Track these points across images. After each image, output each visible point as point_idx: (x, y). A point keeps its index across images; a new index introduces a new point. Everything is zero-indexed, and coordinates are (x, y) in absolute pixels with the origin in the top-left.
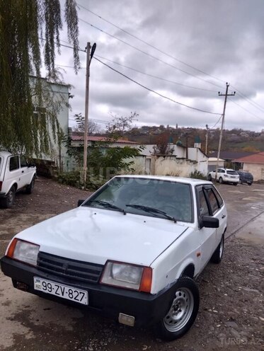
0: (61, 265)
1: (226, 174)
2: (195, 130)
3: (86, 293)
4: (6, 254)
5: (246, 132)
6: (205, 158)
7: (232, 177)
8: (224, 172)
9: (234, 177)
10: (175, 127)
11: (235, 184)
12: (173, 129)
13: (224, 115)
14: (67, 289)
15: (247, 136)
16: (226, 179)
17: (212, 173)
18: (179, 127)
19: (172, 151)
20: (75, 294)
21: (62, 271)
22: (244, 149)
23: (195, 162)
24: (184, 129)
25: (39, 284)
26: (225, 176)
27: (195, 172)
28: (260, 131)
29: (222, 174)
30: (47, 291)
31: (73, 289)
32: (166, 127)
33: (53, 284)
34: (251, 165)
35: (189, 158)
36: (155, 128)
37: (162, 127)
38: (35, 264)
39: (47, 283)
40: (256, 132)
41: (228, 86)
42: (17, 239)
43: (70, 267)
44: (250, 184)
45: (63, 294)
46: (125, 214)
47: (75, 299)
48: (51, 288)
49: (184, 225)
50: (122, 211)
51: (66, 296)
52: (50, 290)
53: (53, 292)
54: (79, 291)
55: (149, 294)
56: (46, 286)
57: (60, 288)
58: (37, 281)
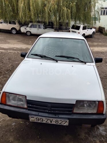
3: (68, 121)
14: (54, 120)
20: (60, 122)
30: (39, 122)
31: (59, 120)
38: (26, 106)
39: (39, 118)
42: (5, 94)
43: (52, 107)
45: (51, 122)
46: (57, 62)
47: (60, 124)
48: (43, 120)
49: (90, 65)
50: (55, 60)
51: (53, 123)
52: (42, 121)
53: (44, 122)
54: (63, 120)
55: (102, 114)
56: (39, 120)
57: (49, 120)
58: (32, 118)
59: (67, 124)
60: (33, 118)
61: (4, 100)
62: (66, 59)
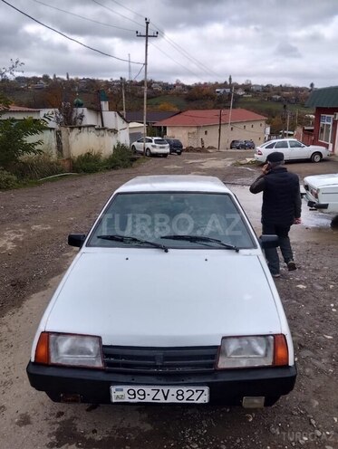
0: (152, 358)
1: (153, 143)
2: (93, 81)
3: (206, 389)
4: (33, 360)
5: (159, 83)
6: (125, 125)
7: (161, 148)
8: (151, 141)
9: (163, 148)
10: (65, 78)
11: (165, 155)
12: (64, 81)
13: (146, 64)
14: (173, 390)
15: (160, 89)
16: (155, 150)
17: (135, 143)
18: (70, 77)
19: (82, 117)
20: (187, 395)
21: (156, 367)
22: (159, 107)
23: (115, 131)
24: (78, 80)
25: (120, 394)
26: (153, 146)
27: (118, 145)
28: (174, 83)
29: (149, 145)
30: (136, 400)
31: (185, 389)
32: (51, 77)
33: (148, 390)
34: (175, 129)
35: (105, 126)
36: (35, 79)
37: (46, 78)
38: (99, 364)
39: (136, 390)
40: (170, 83)
41: (147, 23)
42: (46, 336)
43: (167, 358)
44: (179, 154)
45: (166, 398)
46: (166, 251)
47: (187, 399)
48: (144, 395)
49: (250, 255)
50: (162, 248)
51: (172, 399)
52: (143, 397)
53: (148, 399)
54: (194, 389)
55: (287, 366)
56: (134, 394)
57: (161, 392)
58: (117, 390)
59: (204, 399)
60: (122, 390)
61: (43, 351)
62: (189, 242)
